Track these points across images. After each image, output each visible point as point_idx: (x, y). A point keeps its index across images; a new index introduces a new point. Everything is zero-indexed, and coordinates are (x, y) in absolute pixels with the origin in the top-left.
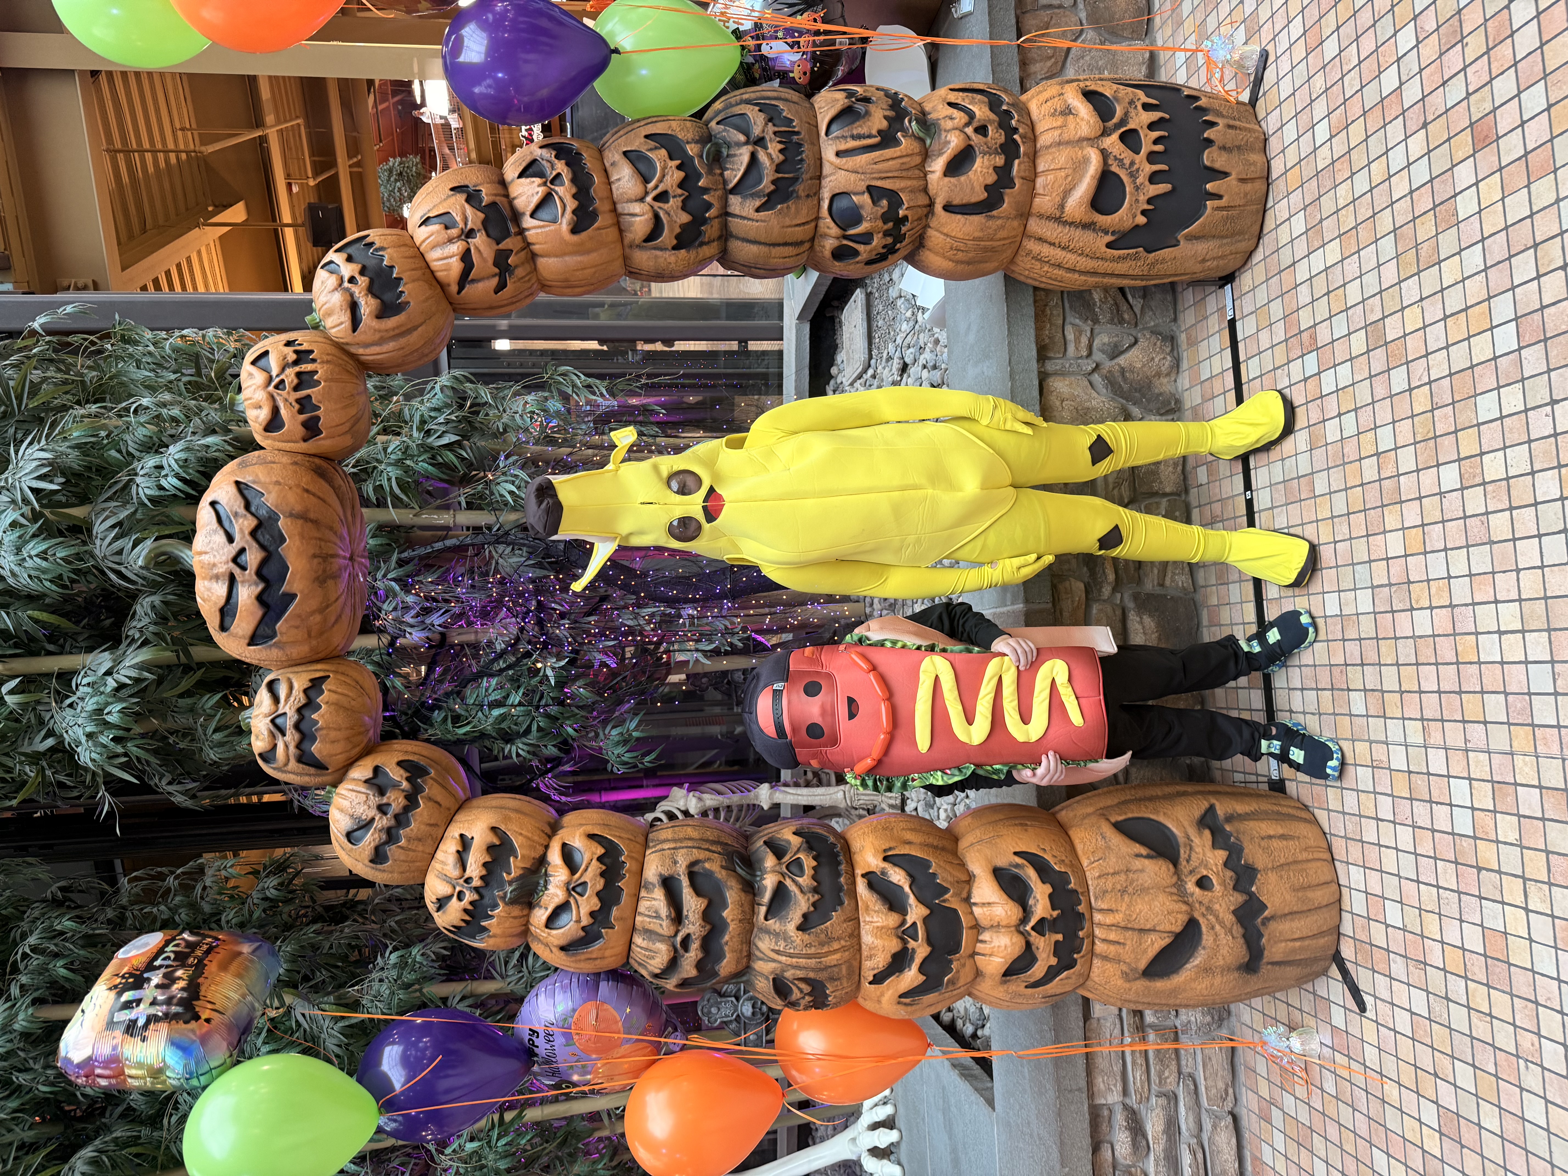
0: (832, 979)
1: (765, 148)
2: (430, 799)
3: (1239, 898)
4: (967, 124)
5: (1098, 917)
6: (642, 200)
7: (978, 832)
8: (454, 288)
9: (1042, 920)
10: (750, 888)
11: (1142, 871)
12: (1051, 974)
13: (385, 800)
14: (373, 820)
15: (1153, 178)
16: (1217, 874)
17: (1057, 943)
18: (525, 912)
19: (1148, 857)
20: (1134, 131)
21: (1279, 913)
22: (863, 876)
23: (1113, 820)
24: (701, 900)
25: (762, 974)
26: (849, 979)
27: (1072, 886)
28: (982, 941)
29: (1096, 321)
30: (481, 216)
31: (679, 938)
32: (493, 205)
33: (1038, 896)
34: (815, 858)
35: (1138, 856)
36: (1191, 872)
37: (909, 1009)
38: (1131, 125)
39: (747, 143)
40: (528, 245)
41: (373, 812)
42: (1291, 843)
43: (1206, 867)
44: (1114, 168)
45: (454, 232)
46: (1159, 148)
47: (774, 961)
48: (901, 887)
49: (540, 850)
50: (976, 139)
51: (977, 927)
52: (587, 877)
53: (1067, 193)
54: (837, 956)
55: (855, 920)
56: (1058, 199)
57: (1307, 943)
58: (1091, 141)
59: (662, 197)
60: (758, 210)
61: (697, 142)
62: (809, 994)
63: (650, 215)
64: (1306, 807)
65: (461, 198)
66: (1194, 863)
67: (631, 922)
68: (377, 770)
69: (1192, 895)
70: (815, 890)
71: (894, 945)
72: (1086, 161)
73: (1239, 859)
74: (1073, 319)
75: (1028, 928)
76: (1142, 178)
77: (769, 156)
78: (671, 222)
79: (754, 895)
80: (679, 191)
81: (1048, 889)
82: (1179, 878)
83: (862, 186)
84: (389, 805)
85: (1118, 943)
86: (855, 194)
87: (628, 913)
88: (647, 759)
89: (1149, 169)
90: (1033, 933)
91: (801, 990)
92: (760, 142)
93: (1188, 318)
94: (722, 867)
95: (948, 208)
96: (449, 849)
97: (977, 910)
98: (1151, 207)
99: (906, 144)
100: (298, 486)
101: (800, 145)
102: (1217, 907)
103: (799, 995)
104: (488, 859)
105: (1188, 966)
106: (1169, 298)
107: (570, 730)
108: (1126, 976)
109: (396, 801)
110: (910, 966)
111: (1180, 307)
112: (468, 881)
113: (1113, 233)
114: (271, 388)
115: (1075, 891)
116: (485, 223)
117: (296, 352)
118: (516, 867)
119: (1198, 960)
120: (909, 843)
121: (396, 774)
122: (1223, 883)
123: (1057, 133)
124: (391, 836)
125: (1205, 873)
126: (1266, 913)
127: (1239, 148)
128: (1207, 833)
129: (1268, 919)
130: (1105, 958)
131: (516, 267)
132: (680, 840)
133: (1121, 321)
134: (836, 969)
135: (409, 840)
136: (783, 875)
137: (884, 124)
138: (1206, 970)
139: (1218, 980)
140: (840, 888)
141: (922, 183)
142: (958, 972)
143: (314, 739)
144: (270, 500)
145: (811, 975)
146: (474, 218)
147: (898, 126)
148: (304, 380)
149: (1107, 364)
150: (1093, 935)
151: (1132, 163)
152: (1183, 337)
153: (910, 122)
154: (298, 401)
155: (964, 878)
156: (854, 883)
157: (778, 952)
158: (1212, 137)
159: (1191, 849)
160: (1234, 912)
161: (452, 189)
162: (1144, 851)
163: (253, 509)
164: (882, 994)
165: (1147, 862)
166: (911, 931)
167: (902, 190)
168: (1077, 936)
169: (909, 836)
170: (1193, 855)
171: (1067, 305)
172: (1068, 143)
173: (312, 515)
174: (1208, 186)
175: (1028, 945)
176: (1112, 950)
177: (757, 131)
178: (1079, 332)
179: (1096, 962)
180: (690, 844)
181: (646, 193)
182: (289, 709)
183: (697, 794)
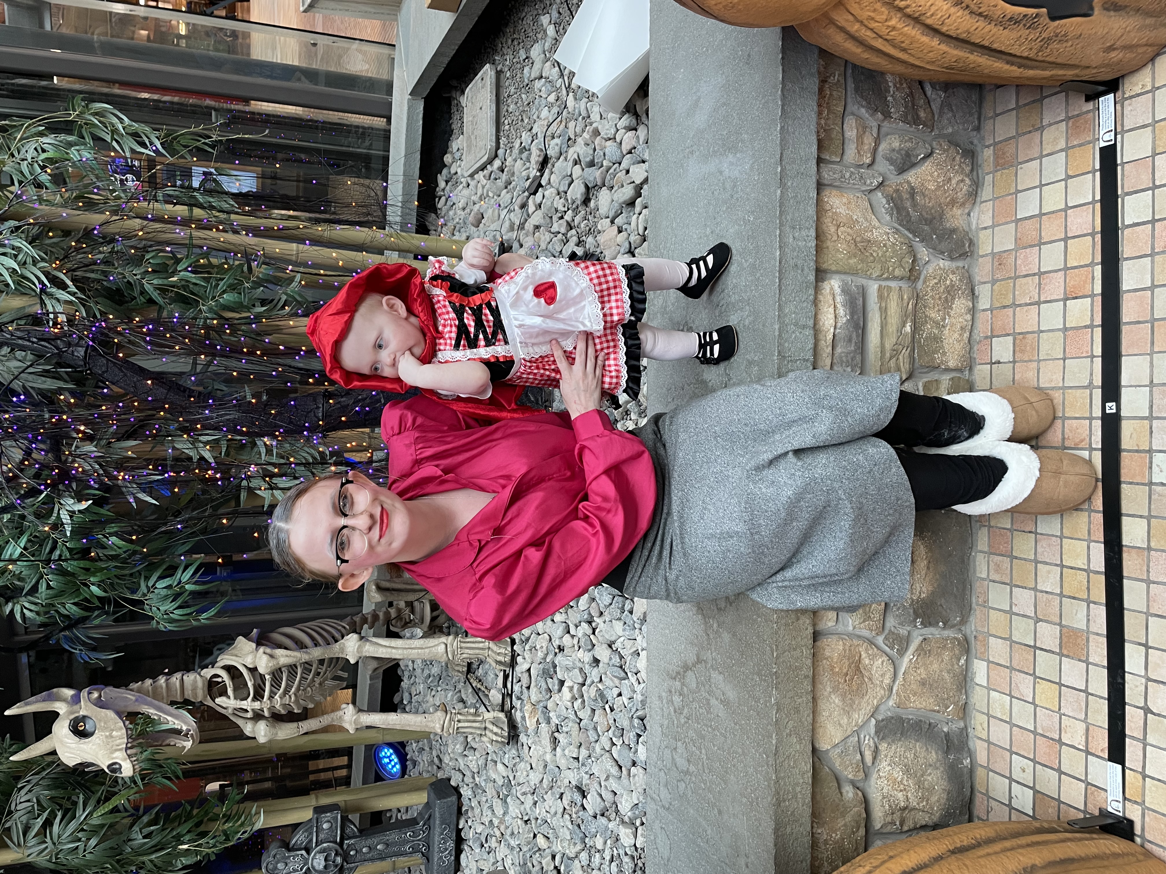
29: (886, 115)
74: (858, 109)
88: (205, 615)
93: (1002, 127)
107: (94, 588)
111: (988, 112)
133: (916, 121)
149: (894, 180)
171: (851, 86)
178: (863, 128)
183: (268, 650)
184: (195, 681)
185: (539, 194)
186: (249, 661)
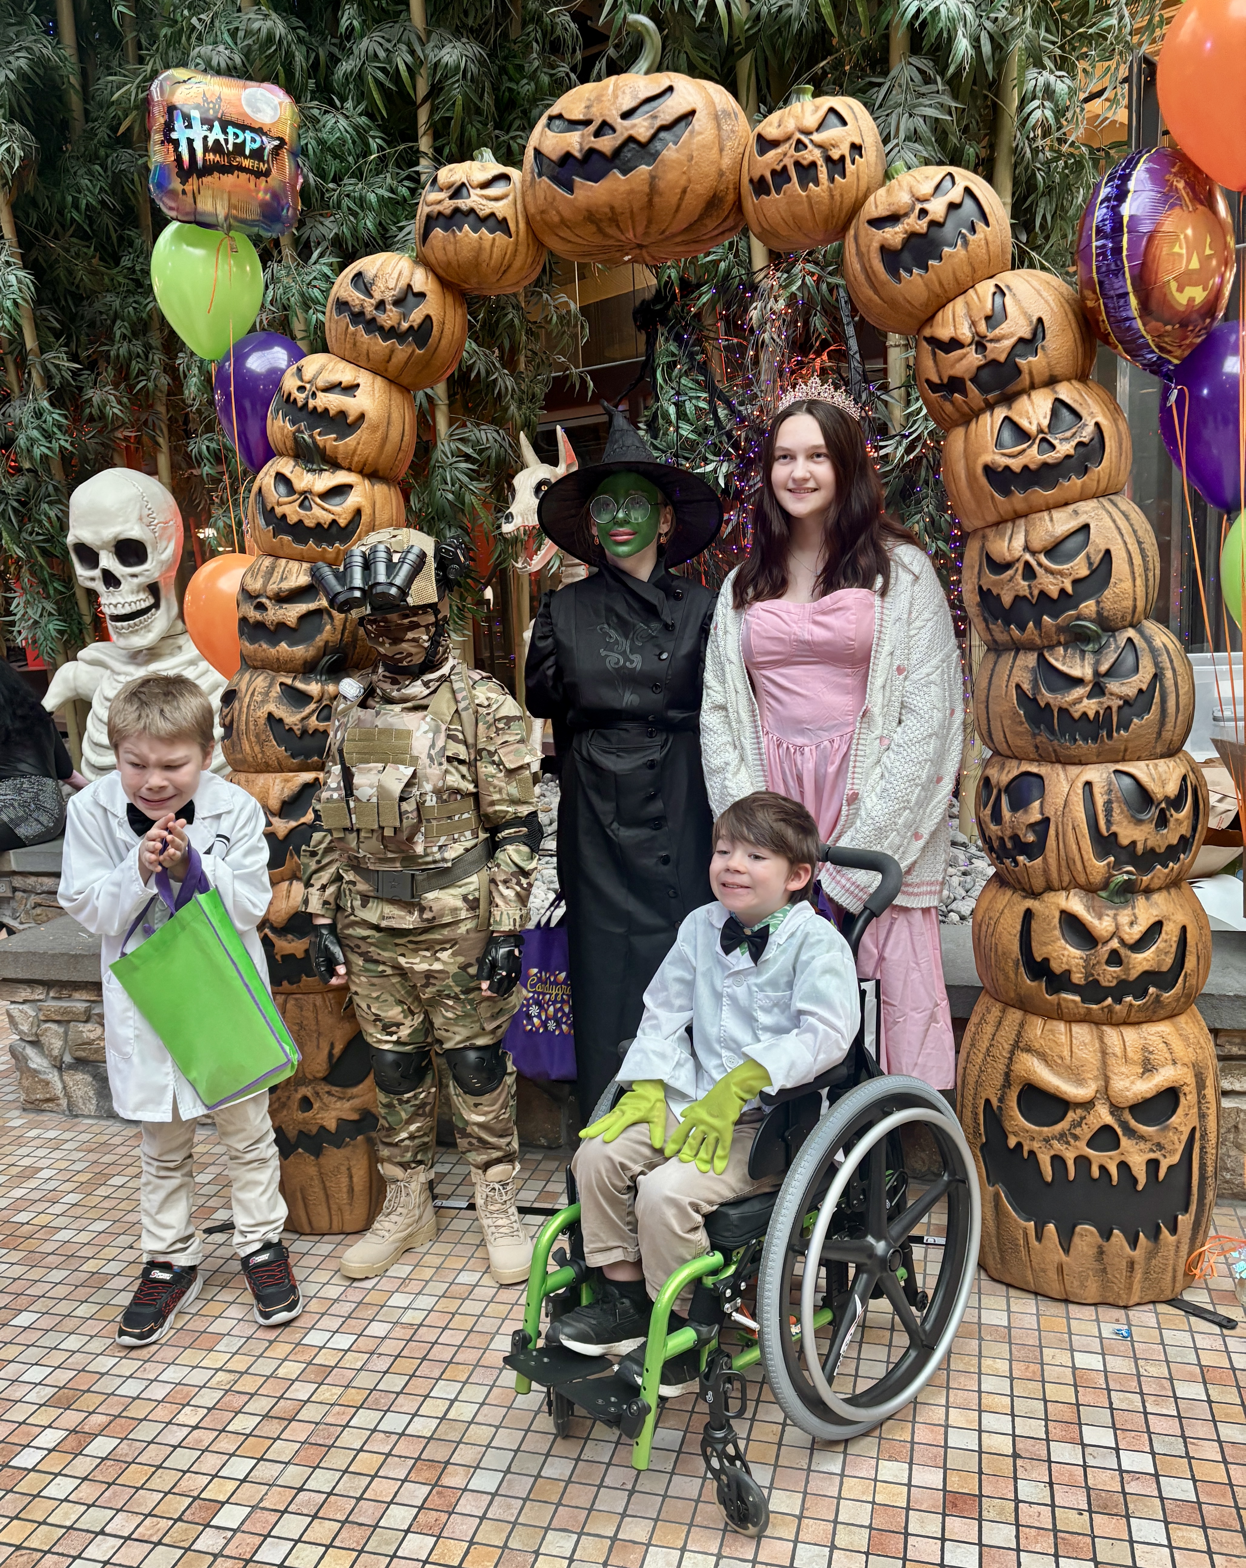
1: (1090, 696)
2: (392, 351)
4: (1122, 941)
6: (1027, 548)
8: (927, 332)
10: (308, 669)
11: (320, 1047)
13: (388, 307)
14: (371, 296)
15: (1058, 1161)
16: (313, 1118)
18: (290, 452)
19: (331, 1056)
20: (1116, 1145)
24: (295, 620)
27: (304, 979)
30: (1002, 358)
31: (264, 600)
32: (1018, 371)
33: (293, 945)
35: (332, 1048)
36: (317, 1094)
38: (1124, 1141)
39: (1096, 673)
40: (976, 414)
41: (378, 296)
42: (346, 1196)
43: (321, 1109)
44: (1071, 1116)
45: (982, 327)
46: (1095, 1173)
47: (248, 690)
48: (303, 815)
49: (345, 464)
50: (1104, 951)
52: (316, 510)
53: (1043, 1057)
54: (249, 749)
55: (281, 769)
56: (1037, 1046)
58: (1105, 1091)
59: (1029, 573)
60: (1018, 686)
61: (1099, 613)
63: (1008, 558)
65: (1025, 331)
66: (327, 1098)
67: (281, 554)
68: (422, 295)
70: (304, 732)
72: (1080, 1081)
73: (328, 1142)
76: (1058, 1147)
77: (1079, 700)
78: (1001, 584)
79: (304, 673)
80: (1036, 592)
82: (312, 1081)
83: (1050, 812)
84: (385, 311)
86: (1042, 804)
87: (287, 551)
89: (1070, 1157)
92: (1098, 690)
95: (1029, 914)
96: (345, 373)
98: (1026, 1155)
99: (1098, 867)
100: (689, 181)
101: (1095, 739)
104: (332, 413)
109: (389, 318)
112: (314, 395)
113: (1000, 1108)
114: (798, 135)
116: (994, 363)
117: (843, 158)
118: (327, 440)
121: (416, 317)
122: (306, 1122)
123: (1118, 1050)
124: (358, 317)
125: (316, 1107)
127: (1104, 1271)
128: (356, 1116)
131: (952, 402)
135: (354, 334)
136: (320, 701)
137: (1125, 841)
140: (307, 756)
141: (1056, 884)
143: (446, 229)
144: (671, 152)
146: (1000, 350)
147: (1123, 858)
148: (807, 172)
151: (1076, 1138)
153: (1128, 872)
154: (785, 168)
156: (310, 770)
157: (253, 694)
158: (1113, 1239)
161: (1040, 320)
162: (337, 1052)
163: (662, 135)
165: (326, 1053)
167: (1045, 860)
170: (334, 1099)
172: (1104, 1064)
173: (656, 199)
174: (1051, 1226)
177: (1113, 686)
181: (1033, 553)
182: (474, 200)
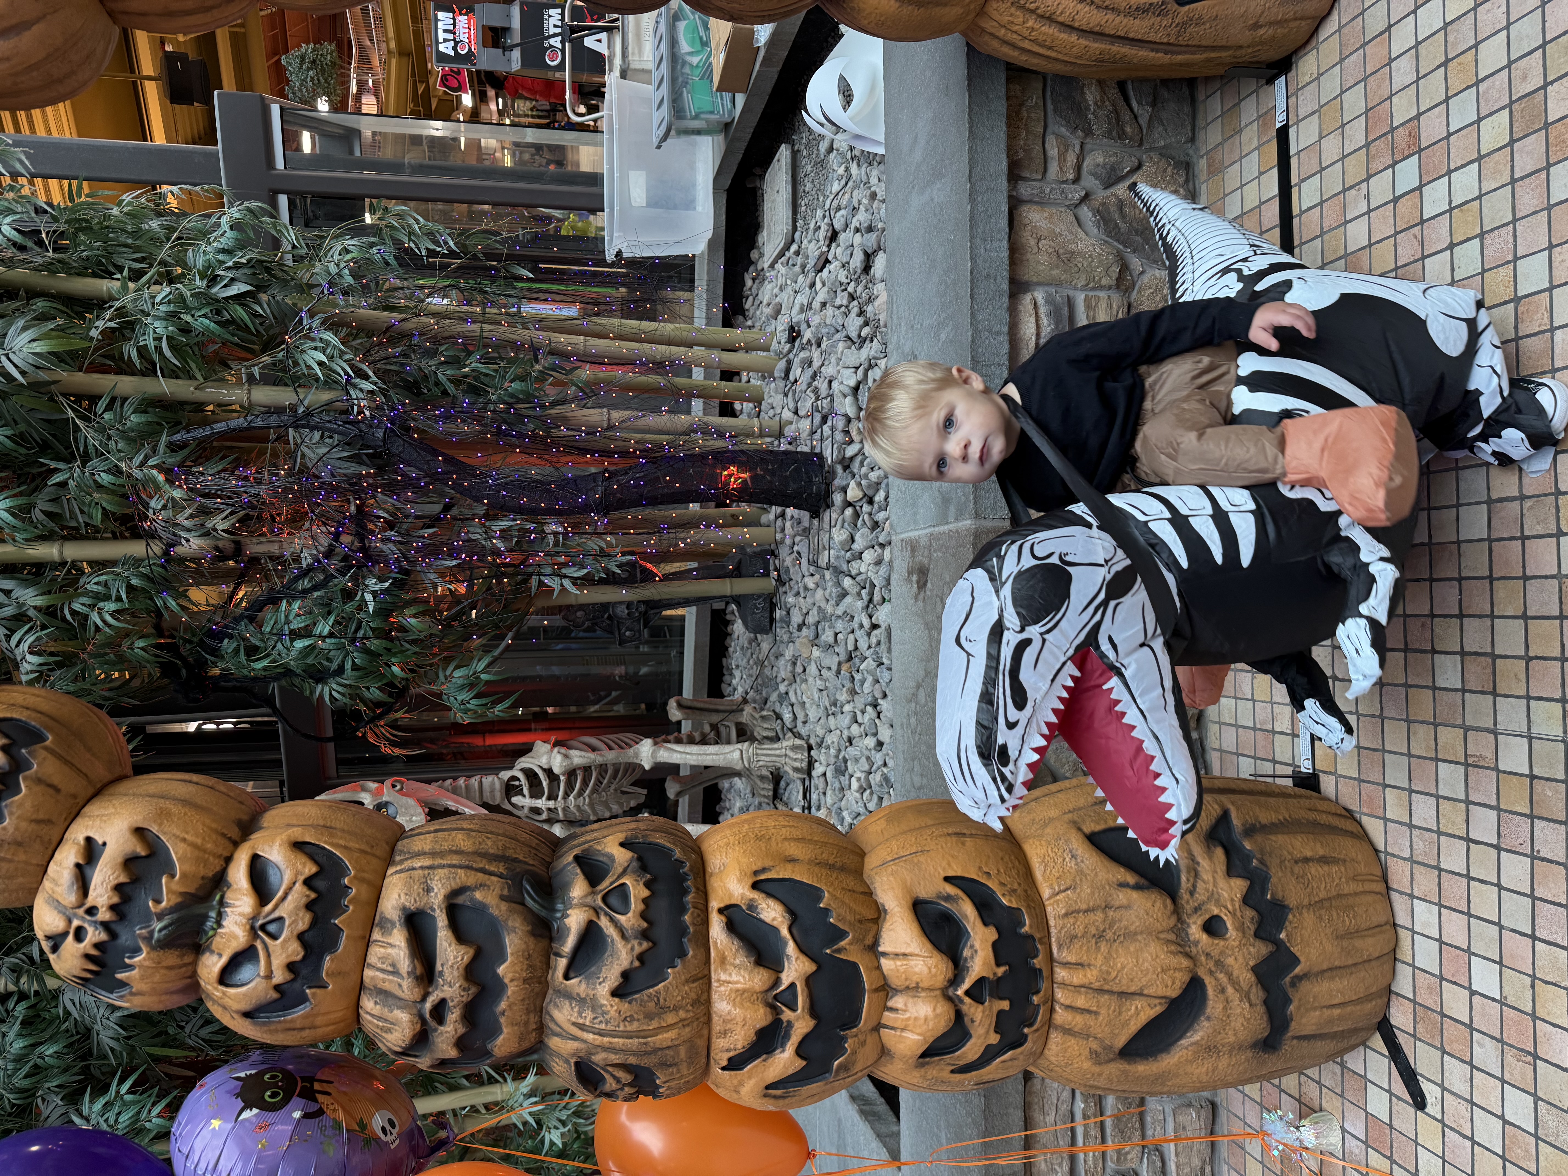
0: (664, 1065)
2: (39, 780)
3: (1262, 949)
5: (1061, 974)
7: (894, 844)
9: (981, 982)
10: (544, 930)
11: (1127, 907)
12: (989, 1055)
16: (1233, 914)
17: (1000, 1013)
18: (188, 959)
19: (1137, 887)
21: (1316, 969)
22: (721, 911)
23: (1087, 829)
24: (463, 949)
25: (559, 1055)
26: (690, 1064)
27: (1026, 929)
28: (891, 1009)
29: (1089, 132)
31: (428, 1005)
33: (977, 945)
34: (647, 885)
35: (1122, 885)
36: (1196, 910)
37: (781, 1102)
42: (1335, 868)
43: (1218, 903)
47: (575, 1038)
48: (776, 930)
49: (215, 865)
51: (886, 989)
52: (283, 911)
54: (671, 1034)
55: (703, 978)
57: (1349, 1009)
62: (630, 1085)
64: (1349, 814)
66: (1201, 895)
67: (356, 978)
69: (1196, 944)
70: (644, 935)
71: (760, 1017)
73: (1264, 892)
74: (1059, 128)
75: (960, 992)
79: (551, 939)
81: (991, 934)
82: (1180, 920)
85: (1088, 1011)
87: (351, 965)
88: (498, 707)
90: (967, 1000)
91: (618, 1080)
93: (1212, 136)
94: (502, 898)
96: (66, 861)
97: (886, 964)
102: (1230, 961)
103: (614, 1086)
104: (124, 879)
105: (1183, 1042)
106: (1187, 109)
108: (1095, 1056)
110: (783, 1046)
111: (1200, 122)
115: (1030, 937)
118: (170, 890)
119: (1197, 1035)
120: (792, 860)
122: (1241, 928)
125: (1216, 912)
126: (1298, 970)
128: (1219, 852)
129: (1299, 978)
130: (1068, 1031)
132: (441, 854)
133: (1122, 136)
134: (670, 1052)
136: (597, 910)
138: (1209, 1049)
139: (1224, 1063)
140: (682, 931)
142: (854, 1053)
145: (632, 1060)
149: (1101, 194)
150: (1053, 999)
152: (1202, 165)
155: (870, 914)
156: (705, 923)
157: (582, 1027)
159: (1196, 875)
160: (1255, 970)
162: (1130, 878)
164: (741, 1084)
165: (1135, 895)
166: (787, 997)
168: (1030, 1002)
169: (793, 850)
170: (1200, 886)
171: (1050, 107)
175: (959, 1015)
176: (1078, 1021)
178: (1065, 146)
179: (1055, 1037)
180: (455, 860)
183: (563, 750)
184: (493, 783)
185: (826, 271)
186: (544, 761)
